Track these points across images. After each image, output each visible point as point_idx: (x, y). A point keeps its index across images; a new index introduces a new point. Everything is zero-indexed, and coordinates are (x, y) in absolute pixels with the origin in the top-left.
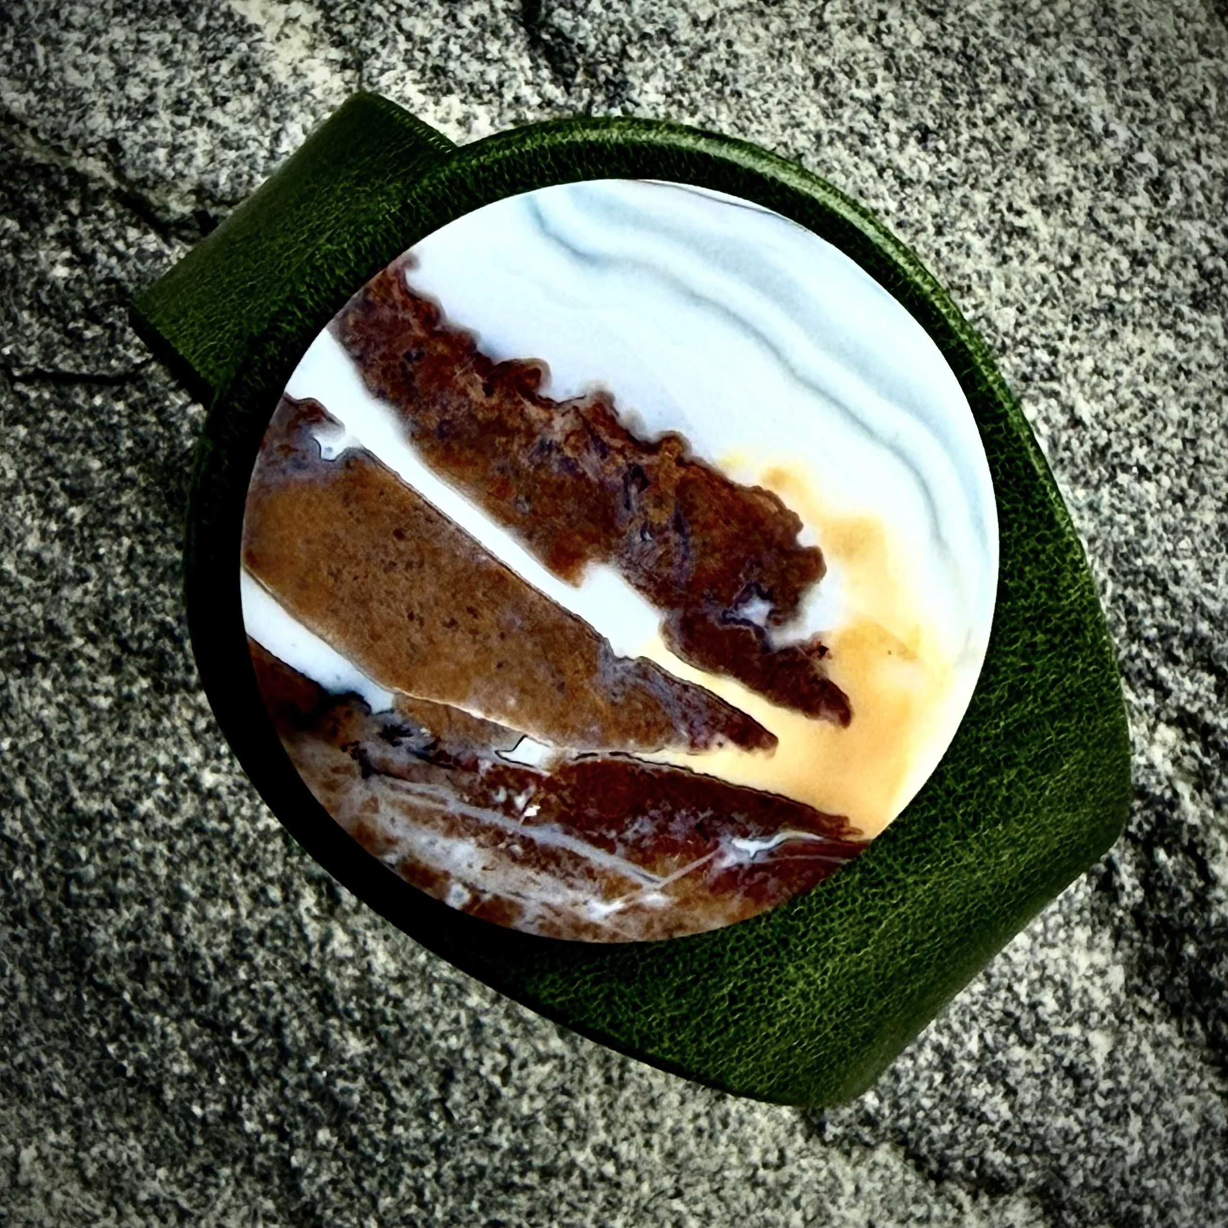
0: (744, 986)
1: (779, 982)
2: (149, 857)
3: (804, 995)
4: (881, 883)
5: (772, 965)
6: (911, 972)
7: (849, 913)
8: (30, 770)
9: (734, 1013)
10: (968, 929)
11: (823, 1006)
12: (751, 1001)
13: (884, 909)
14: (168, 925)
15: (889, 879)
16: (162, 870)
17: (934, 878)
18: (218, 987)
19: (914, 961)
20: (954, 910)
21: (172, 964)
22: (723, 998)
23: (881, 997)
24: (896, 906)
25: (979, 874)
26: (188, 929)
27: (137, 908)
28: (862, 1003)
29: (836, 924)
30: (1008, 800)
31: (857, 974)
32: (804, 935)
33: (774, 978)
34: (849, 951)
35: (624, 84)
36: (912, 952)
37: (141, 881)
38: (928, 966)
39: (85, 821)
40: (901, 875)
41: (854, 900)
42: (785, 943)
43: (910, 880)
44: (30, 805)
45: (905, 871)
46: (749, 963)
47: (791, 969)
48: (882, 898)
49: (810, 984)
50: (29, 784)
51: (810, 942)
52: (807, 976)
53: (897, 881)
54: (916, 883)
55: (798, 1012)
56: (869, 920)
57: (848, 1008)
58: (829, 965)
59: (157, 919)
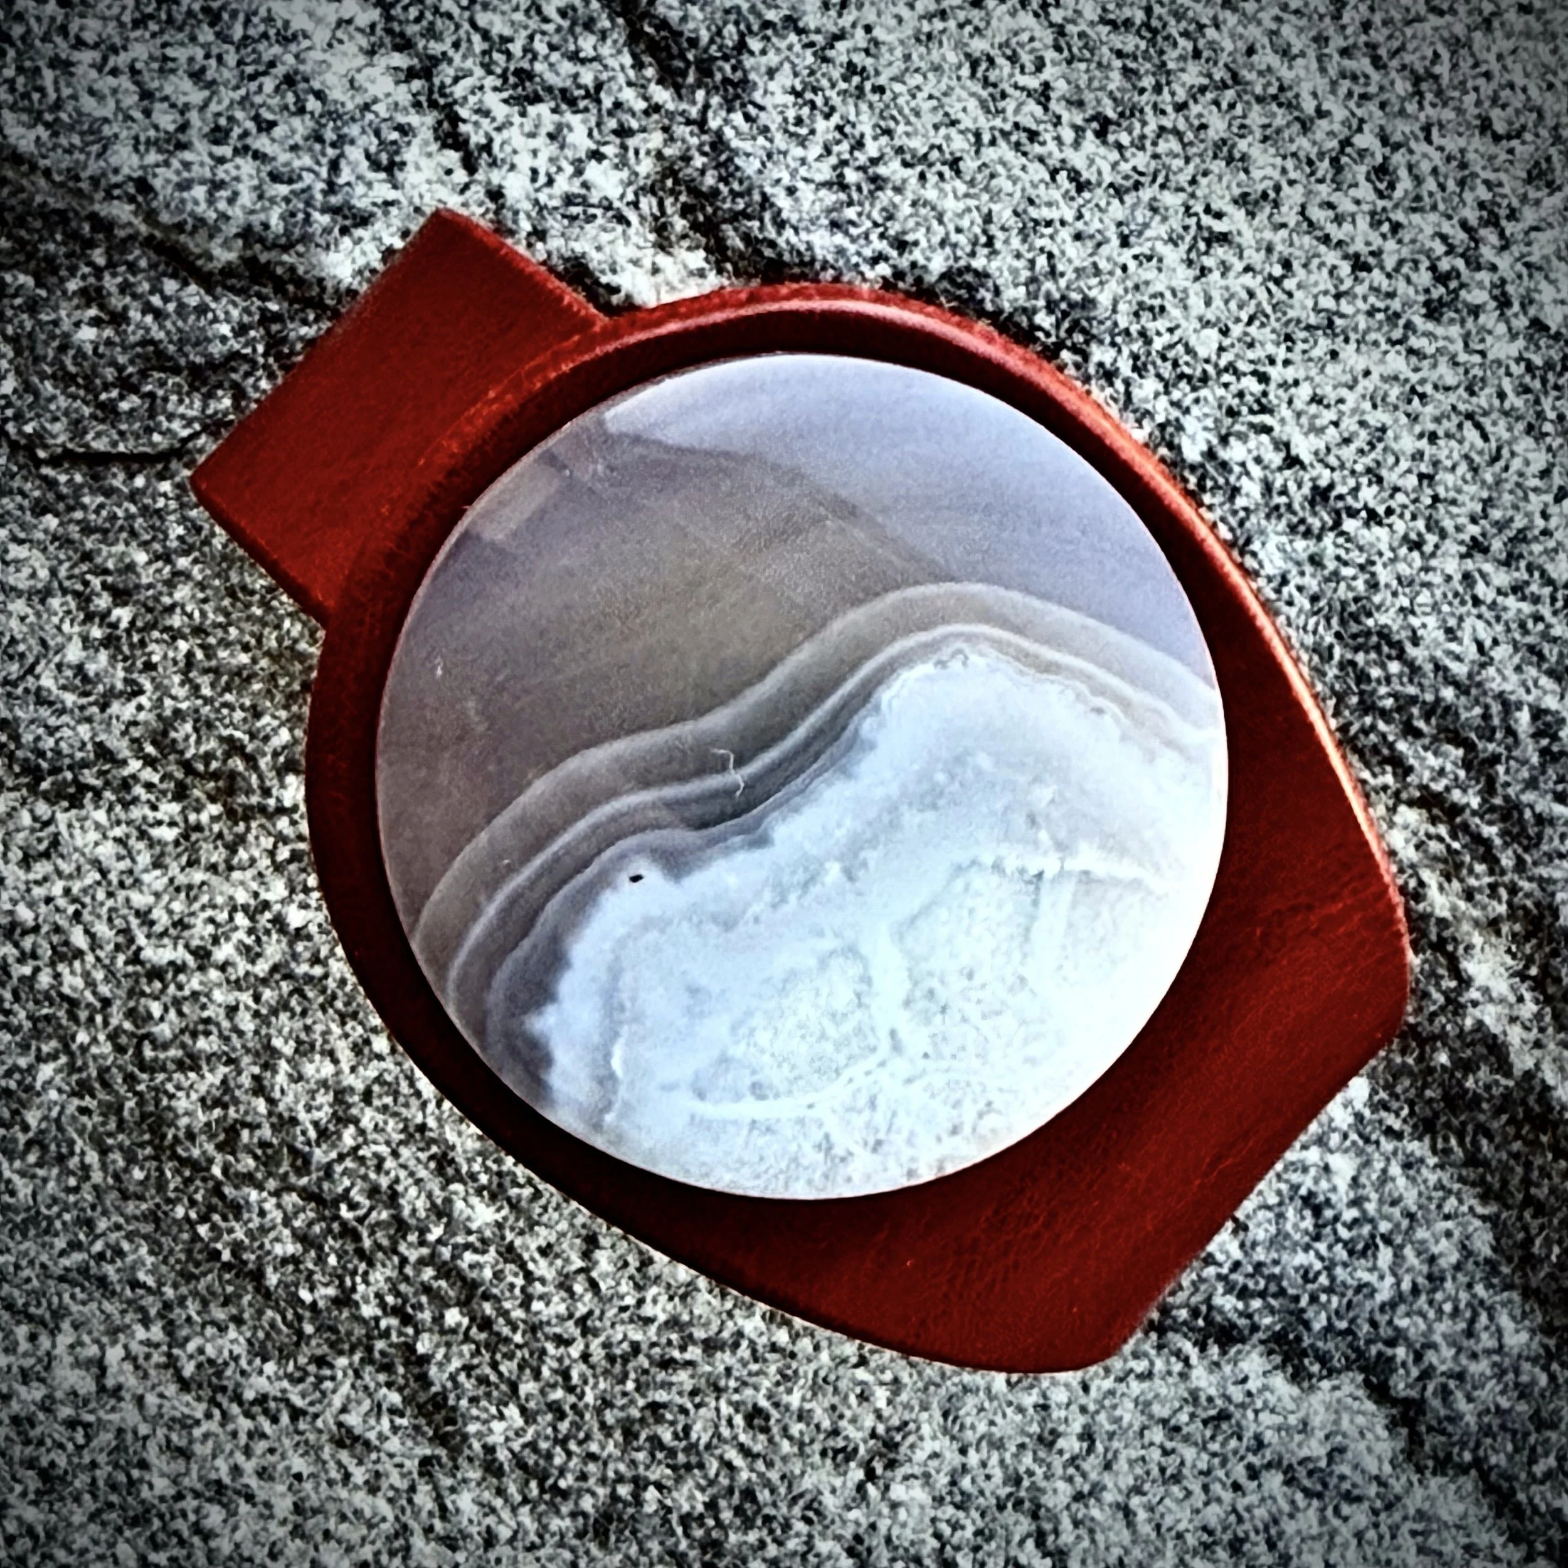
2: (232, 1011)
8: (86, 916)
14: (259, 1088)
16: (247, 1023)
18: (320, 1155)
21: (266, 1132)
26: (282, 1091)
27: (223, 1070)
35: (745, 83)
37: (224, 1039)
39: (156, 973)
44: (90, 958)
50: (88, 933)
59: (246, 1080)
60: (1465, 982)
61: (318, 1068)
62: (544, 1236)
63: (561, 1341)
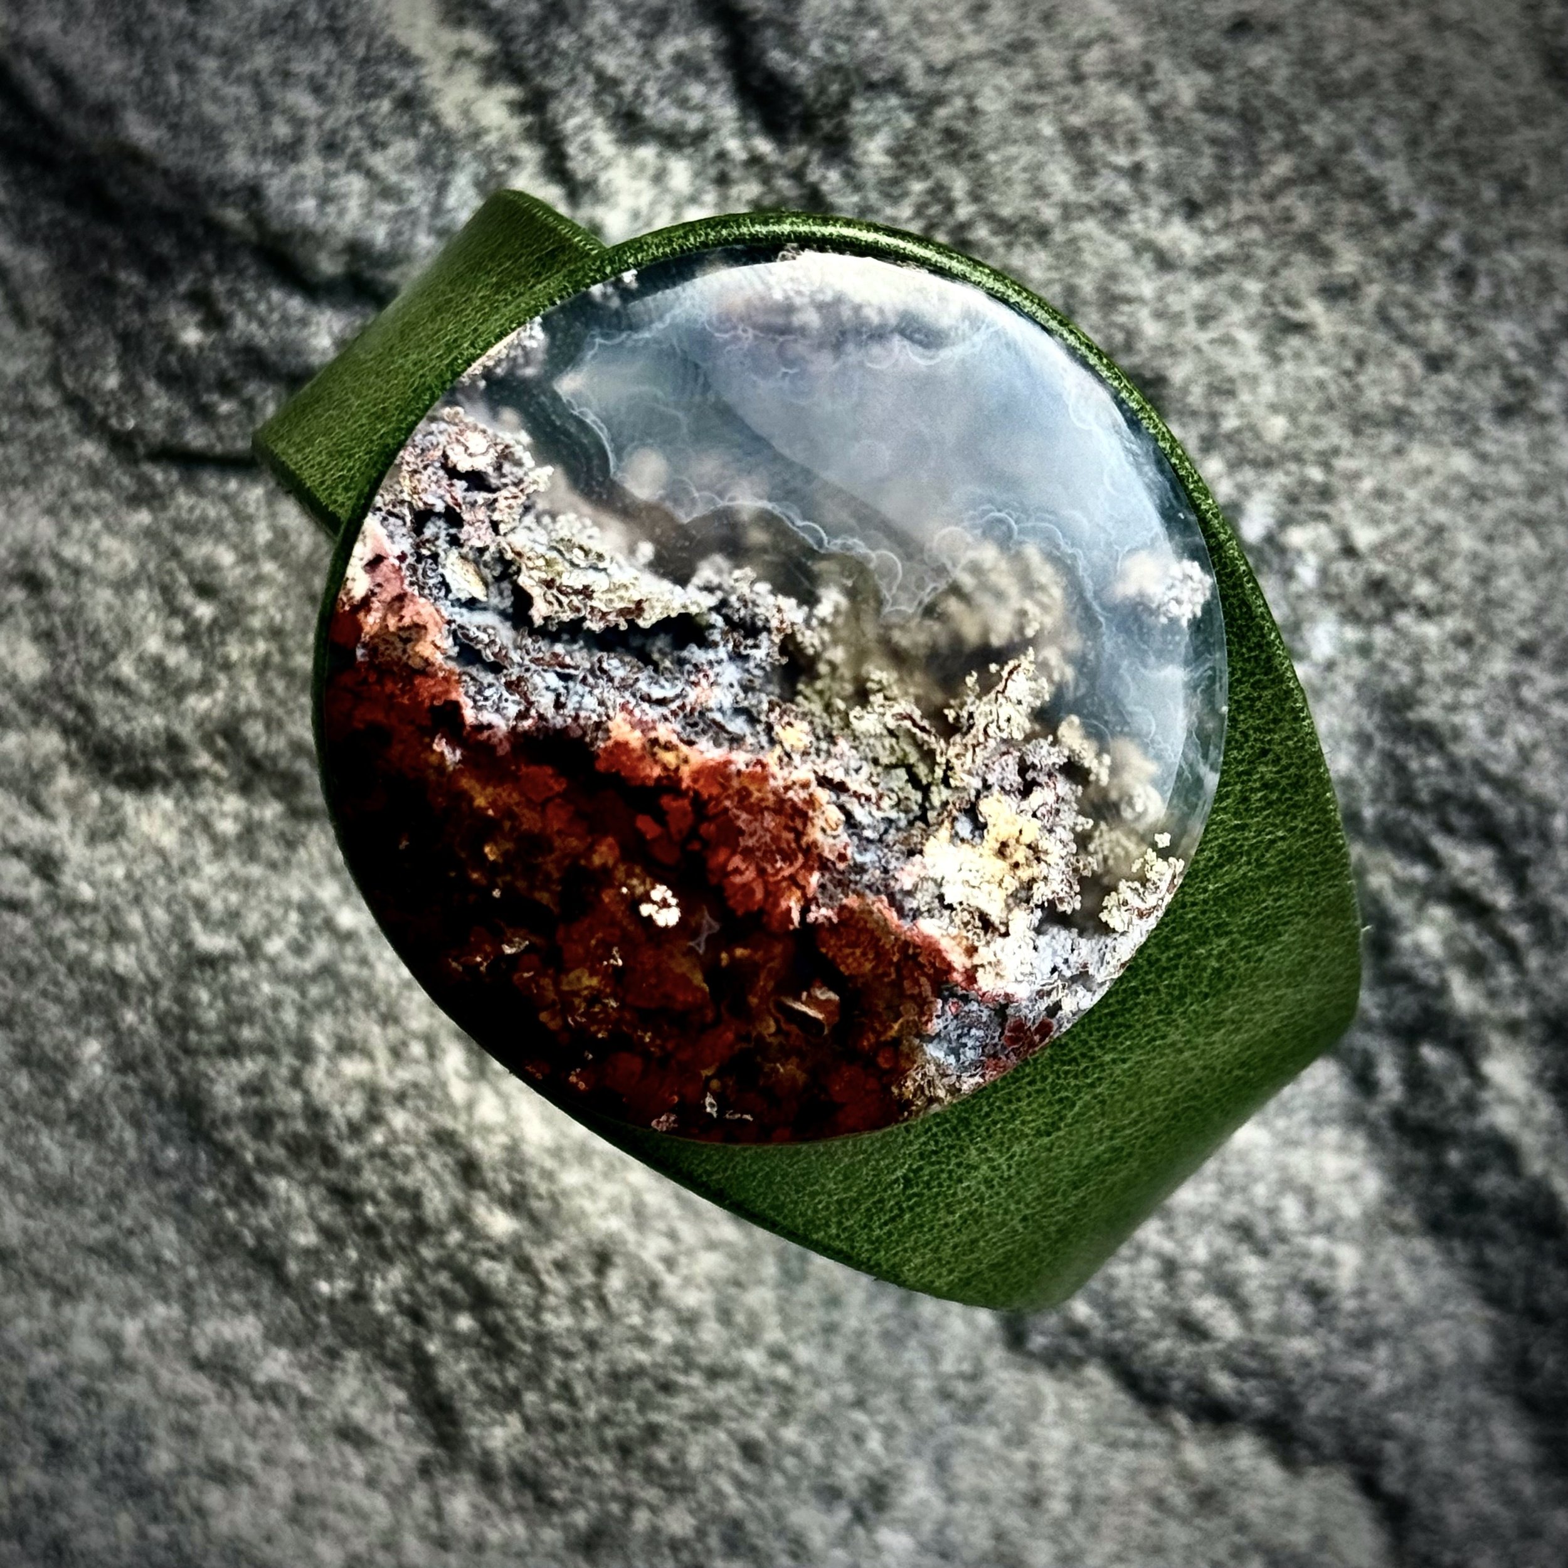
0: (921, 1168)
1: (959, 1165)
2: (276, 1004)
3: (988, 1182)
4: (1074, 1060)
5: (951, 1147)
6: (1110, 1162)
7: (1038, 1092)
8: (146, 900)
9: (909, 1199)
10: (1176, 1117)
11: (1011, 1195)
12: (928, 1185)
13: (1078, 1090)
14: (296, 1080)
15: (1083, 1055)
16: (289, 1016)
17: (1135, 1058)
18: (350, 1151)
19: (1114, 1149)
20: (1158, 1093)
21: (300, 1126)
22: (897, 1181)
23: (1076, 1188)
24: (1092, 1085)
25: (1187, 1054)
26: (320, 1085)
27: (262, 1059)
28: (1054, 1194)
29: (1024, 1103)
30: (1218, 972)
31: (1049, 1160)
32: (987, 1115)
33: (954, 1161)
34: (1039, 1134)
36: (1111, 1138)
37: (268, 1030)
38: (1130, 1155)
39: (208, 961)
40: (1097, 1052)
41: (1044, 1079)
42: (966, 1122)
43: (1108, 1058)
44: (145, 942)
45: (1102, 1047)
46: (925, 1144)
47: (974, 1152)
48: (1076, 1077)
49: (993, 1169)
50: (145, 916)
51: (995, 1123)
52: (990, 1160)
53: (1092, 1059)
54: (1114, 1061)
55: (981, 1199)
56: (1061, 1100)
57: (1038, 1198)
58: (1016, 1149)
59: (284, 1072)
60: (1481, 1080)
61: (353, 1068)
62: (558, 1250)
63: (568, 1355)
